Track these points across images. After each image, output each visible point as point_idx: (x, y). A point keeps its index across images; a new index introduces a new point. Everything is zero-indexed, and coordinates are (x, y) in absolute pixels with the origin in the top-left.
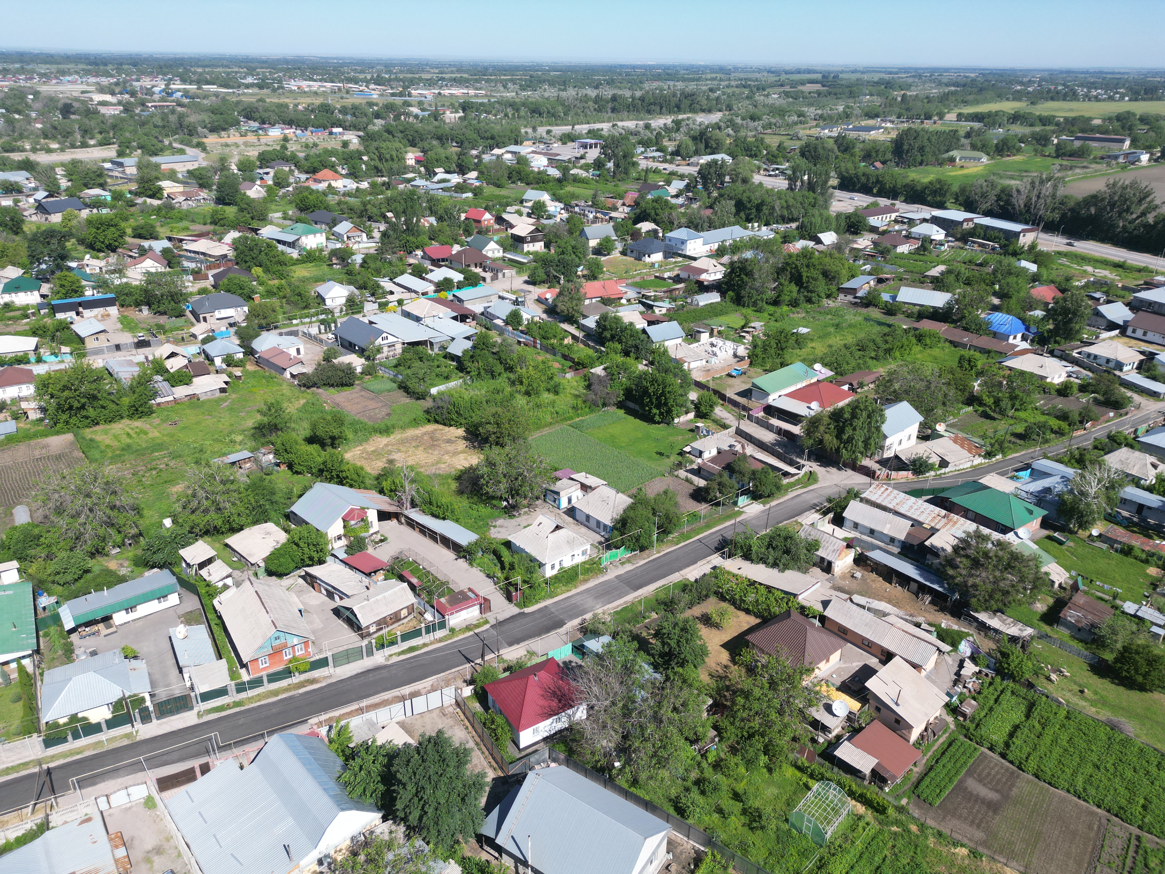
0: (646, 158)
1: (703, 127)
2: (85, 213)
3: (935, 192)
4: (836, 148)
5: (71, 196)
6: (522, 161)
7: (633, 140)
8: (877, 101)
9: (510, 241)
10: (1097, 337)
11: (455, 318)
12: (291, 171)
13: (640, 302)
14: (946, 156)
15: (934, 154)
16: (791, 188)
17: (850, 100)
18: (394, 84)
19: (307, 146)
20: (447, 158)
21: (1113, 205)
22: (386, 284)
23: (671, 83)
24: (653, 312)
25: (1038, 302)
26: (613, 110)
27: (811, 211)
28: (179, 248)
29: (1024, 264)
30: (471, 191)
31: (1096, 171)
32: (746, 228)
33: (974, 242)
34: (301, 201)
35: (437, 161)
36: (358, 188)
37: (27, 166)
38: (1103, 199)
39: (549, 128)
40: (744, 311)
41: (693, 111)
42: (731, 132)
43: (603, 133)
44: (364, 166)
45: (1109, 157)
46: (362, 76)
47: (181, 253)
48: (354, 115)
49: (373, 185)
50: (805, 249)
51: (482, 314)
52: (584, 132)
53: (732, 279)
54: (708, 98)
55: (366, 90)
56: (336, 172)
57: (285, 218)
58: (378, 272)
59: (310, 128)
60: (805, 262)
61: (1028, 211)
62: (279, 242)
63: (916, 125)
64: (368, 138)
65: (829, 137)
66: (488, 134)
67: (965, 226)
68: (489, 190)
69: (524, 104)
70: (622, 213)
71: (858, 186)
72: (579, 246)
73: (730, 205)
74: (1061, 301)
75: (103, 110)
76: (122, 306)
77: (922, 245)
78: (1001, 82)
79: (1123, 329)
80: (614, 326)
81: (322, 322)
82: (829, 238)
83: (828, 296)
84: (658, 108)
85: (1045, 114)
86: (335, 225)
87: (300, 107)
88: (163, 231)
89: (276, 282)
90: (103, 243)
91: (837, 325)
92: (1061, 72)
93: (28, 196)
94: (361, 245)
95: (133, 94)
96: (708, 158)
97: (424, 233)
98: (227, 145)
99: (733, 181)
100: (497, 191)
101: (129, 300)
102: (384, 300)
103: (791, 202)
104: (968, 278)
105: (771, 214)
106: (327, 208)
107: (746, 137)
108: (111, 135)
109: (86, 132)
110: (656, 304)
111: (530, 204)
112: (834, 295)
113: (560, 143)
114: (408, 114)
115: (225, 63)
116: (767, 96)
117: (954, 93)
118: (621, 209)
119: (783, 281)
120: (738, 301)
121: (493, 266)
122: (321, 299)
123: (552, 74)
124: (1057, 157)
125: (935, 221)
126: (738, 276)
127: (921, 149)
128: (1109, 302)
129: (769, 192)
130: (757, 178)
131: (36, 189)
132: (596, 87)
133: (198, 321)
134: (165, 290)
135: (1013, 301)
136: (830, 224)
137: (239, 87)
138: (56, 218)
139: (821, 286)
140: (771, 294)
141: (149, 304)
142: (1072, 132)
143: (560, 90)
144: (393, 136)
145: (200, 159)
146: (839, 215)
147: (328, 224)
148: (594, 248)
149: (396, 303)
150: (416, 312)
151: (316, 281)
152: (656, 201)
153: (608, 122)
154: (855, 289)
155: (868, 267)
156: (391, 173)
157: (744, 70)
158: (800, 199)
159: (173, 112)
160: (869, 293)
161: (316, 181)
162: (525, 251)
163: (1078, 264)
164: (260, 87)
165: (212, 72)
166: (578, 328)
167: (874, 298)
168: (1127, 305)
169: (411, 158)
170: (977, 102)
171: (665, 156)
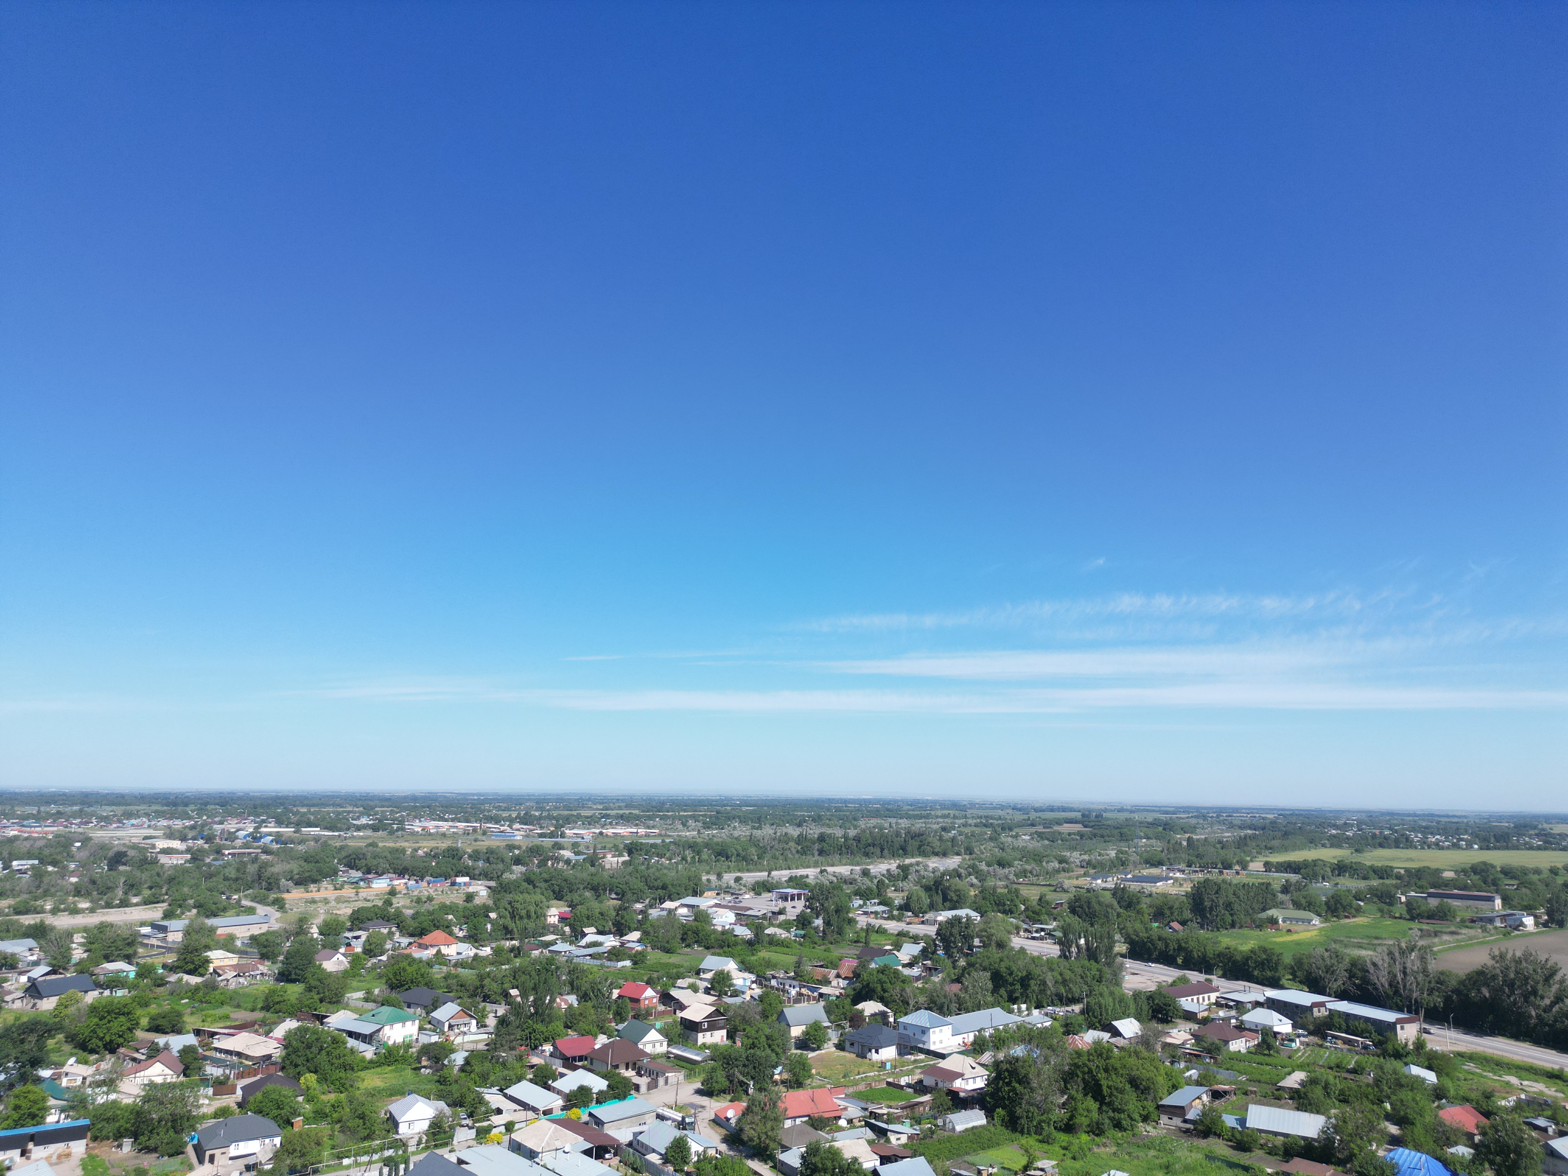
0: (865, 913)
1: (938, 874)
2: (91, 997)
3: (1262, 965)
4: (1115, 903)
5: (82, 972)
6: (701, 917)
7: (848, 889)
8: (1157, 845)
9: (679, 1029)
11: (588, 1153)
12: (391, 933)
13: (868, 1125)
14: (1263, 915)
15: (1247, 913)
16: (1064, 956)
17: (1122, 844)
18: (545, 823)
19: (419, 901)
20: (602, 914)
21: (1511, 985)
22: (493, 1098)
23: (893, 821)
24: (888, 1141)
25: (1455, 1131)
26: (821, 852)
27: (1097, 988)
28: (207, 1046)
29: (1415, 1070)
30: (630, 958)
31: (1470, 939)
32: (1011, 1011)
33: (1336, 1037)
34: (395, 974)
35: (588, 918)
36: (476, 955)
37: (38, 932)
38: (1494, 977)
39: (739, 874)
40: (1024, 1140)
41: (924, 854)
42: (975, 881)
43: (808, 880)
44: (489, 926)
45: (1481, 919)
46: (505, 814)
47: (208, 1053)
48: (488, 860)
49: (497, 952)
50: (1098, 1043)
51: (630, 1144)
52: (784, 879)
53: (998, 1089)
54: (941, 839)
55: (509, 830)
56: (451, 934)
57: (366, 1000)
58: (485, 1080)
59: (428, 878)
60: (1101, 1063)
61: (1397, 992)
62: (351, 1034)
63: (1214, 875)
64: (500, 890)
65: (1104, 889)
66: (659, 883)
67: (1316, 1013)
68: (655, 956)
69: (707, 845)
70: (835, 988)
71: (1155, 954)
72: (776, 1035)
73: (984, 978)
74: (1490, 1132)
75: (164, 859)
76: (95, 1139)
77: (1264, 1041)
78: (1309, 824)
80: (829, 1164)
81: (387, 1162)
82: (1129, 1027)
83: (1145, 1119)
84: (878, 851)
85: (1379, 864)
86: (436, 1008)
87: (420, 852)
88: (191, 1021)
89: (332, 1097)
90: (101, 1039)
91: (1167, 1167)
92: (1383, 814)
93: (21, 973)
94: (467, 1038)
95: (209, 839)
96: (950, 914)
97: (558, 1018)
98: (313, 901)
99: (985, 946)
100: (665, 958)
101: (109, 1128)
102: (485, 1124)
103: (1068, 975)
104: (1342, 1093)
105: (1042, 992)
106: (429, 985)
107: (994, 888)
108: (164, 890)
109: (132, 887)
110: (891, 1127)
111: (709, 976)
112: (1154, 1116)
113: (752, 894)
114: (557, 859)
115: (338, 801)
116: (1016, 837)
117: (1253, 837)
118: (834, 983)
119: (1073, 1092)
120: (1013, 1124)
121: (651, 1067)
122: (393, 1123)
123: (744, 809)
124: (1412, 919)
125: (1274, 1005)
126: (1008, 1084)
127: (1228, 906)
128: (1561, 1134)
129: (1035, 960)
130: (1017, 942)
131: (36, 964)
132: (799, 825)
133: (201, 1161)
134: (166, 1112)
135: (1418, 1130)
136: (1127, 1007)
137: (348, 829)
138: (48, 1004)
139: (1131, 1102)
140: (1059, 1114)
141: (135, 1135)
142: (1421, 887)
143: (753, 828)
144: (535, 886)
145: (272, 921)
146: (1137, 995)
147: (425, 1007)
148: (797, 1038)
149: (503, 1129)
150: (530, 1144)
151: (391, 1095)
152: (882, 971)
153: (815, 866)
154: (1182, 1108)
155: (1193, 1073)
156: (525, 934)
157: (982, 806)
158: (1079, 971)
159: (255, 860)
160: (1204, 1114)
161: (422, 946)
162: (699, 1043)
163: (1495, 1074)
164: (375, 829)
165: (319, 812)
166: (774, 1167)
167: (1213, 1122)
169: (553, 915)
170: (1285, 849)
171: (890, 912)
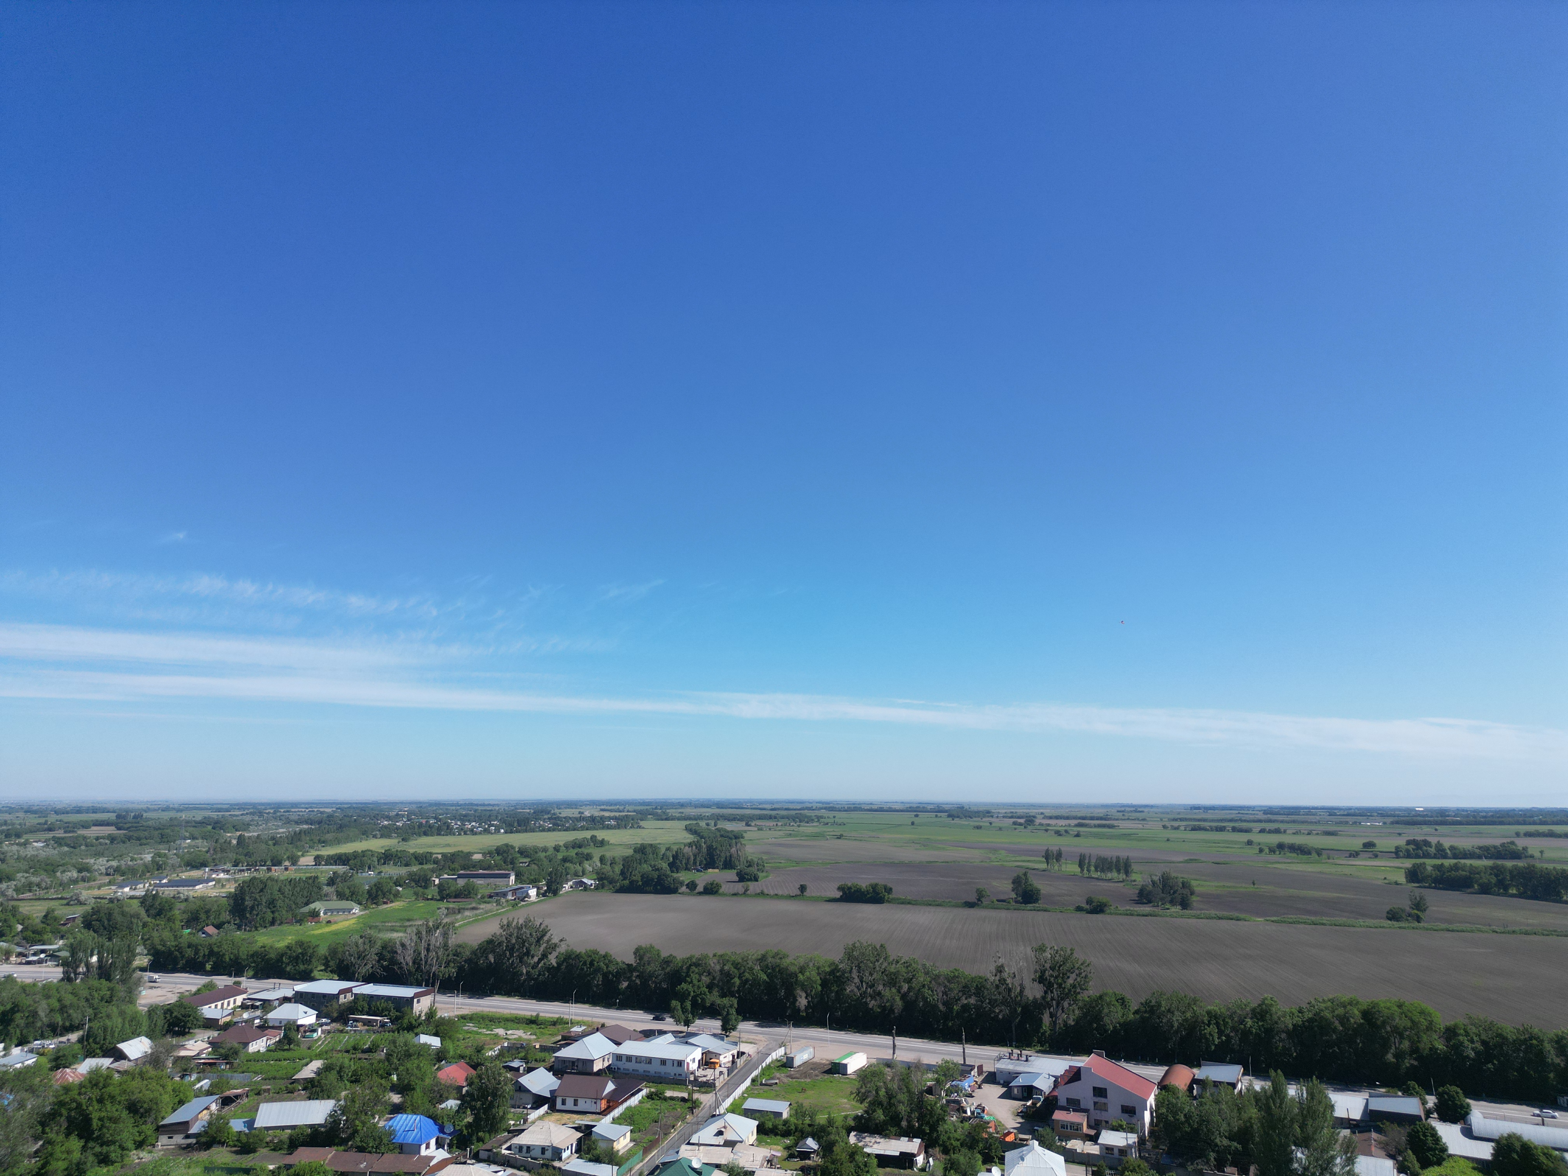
3: (296, 959)
4: (143, 912)
8: (203, 845)
10: (526, 1121)
14: (306, 909)
15: (290, 909)
16: (67, 978)
17: (162, 846)
21: (511, 949)
25: (448, 1087)
27: (105, 1009)
29: (424, 1039)
31: (486, 912)
33: (357, 1020)
38: (500, 944)
45: (497, 894)
50: (95, 1073)
60: (95, 1093)
61: (418, 969)
63: (261, 873)
65: (132, 898)
67: (342, 999)
71: (181, 963)
74: (476, 1081)
77: (285, 1036)
78: (364, 817)
79: (549, 1102)
82: (137, 1048)
83: (139, 1145)
85: (421, 851)
103: (69, 999)
104: (355, 1073)
105: (29, 1025)
112: (151, 1140)
116: (25, 844)
117: (307, 832)
119: (52, 1136)
124: (442, 899)
125: (301, 998)
127: (272, 904)
128: (530, 1070)
129: (26, 989)
130: (4, 970)
135: (418, 1094)
136: (139, 1024)
139: (126, 1130)
142: (453, 870)
146: (153, 1010)
154: (186, 1123)
155: (205, 1083)
158: (84, 993)
160: (210, 1123)
163: (488, 1029)
167: (219, 1130)
168: (549, 1069)
170: (338, 842)
